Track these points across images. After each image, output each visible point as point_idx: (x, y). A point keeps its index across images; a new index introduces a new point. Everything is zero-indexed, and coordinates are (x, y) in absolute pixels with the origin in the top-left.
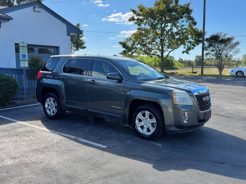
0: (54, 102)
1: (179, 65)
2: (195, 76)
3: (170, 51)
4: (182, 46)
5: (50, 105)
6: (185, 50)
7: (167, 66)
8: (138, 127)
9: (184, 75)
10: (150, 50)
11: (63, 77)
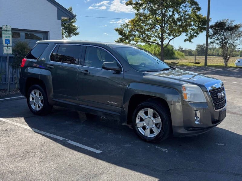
0: (40, 95)
1: (179, 54)
2: (198, 67)
3: (171, 39)
4: (184, 34)
5: (35, 98)
6: (187, 38)
7: (167, 55)
8: (139, 127)
9: (186, 66)
10: (149, 37)
11: (51, 66)
